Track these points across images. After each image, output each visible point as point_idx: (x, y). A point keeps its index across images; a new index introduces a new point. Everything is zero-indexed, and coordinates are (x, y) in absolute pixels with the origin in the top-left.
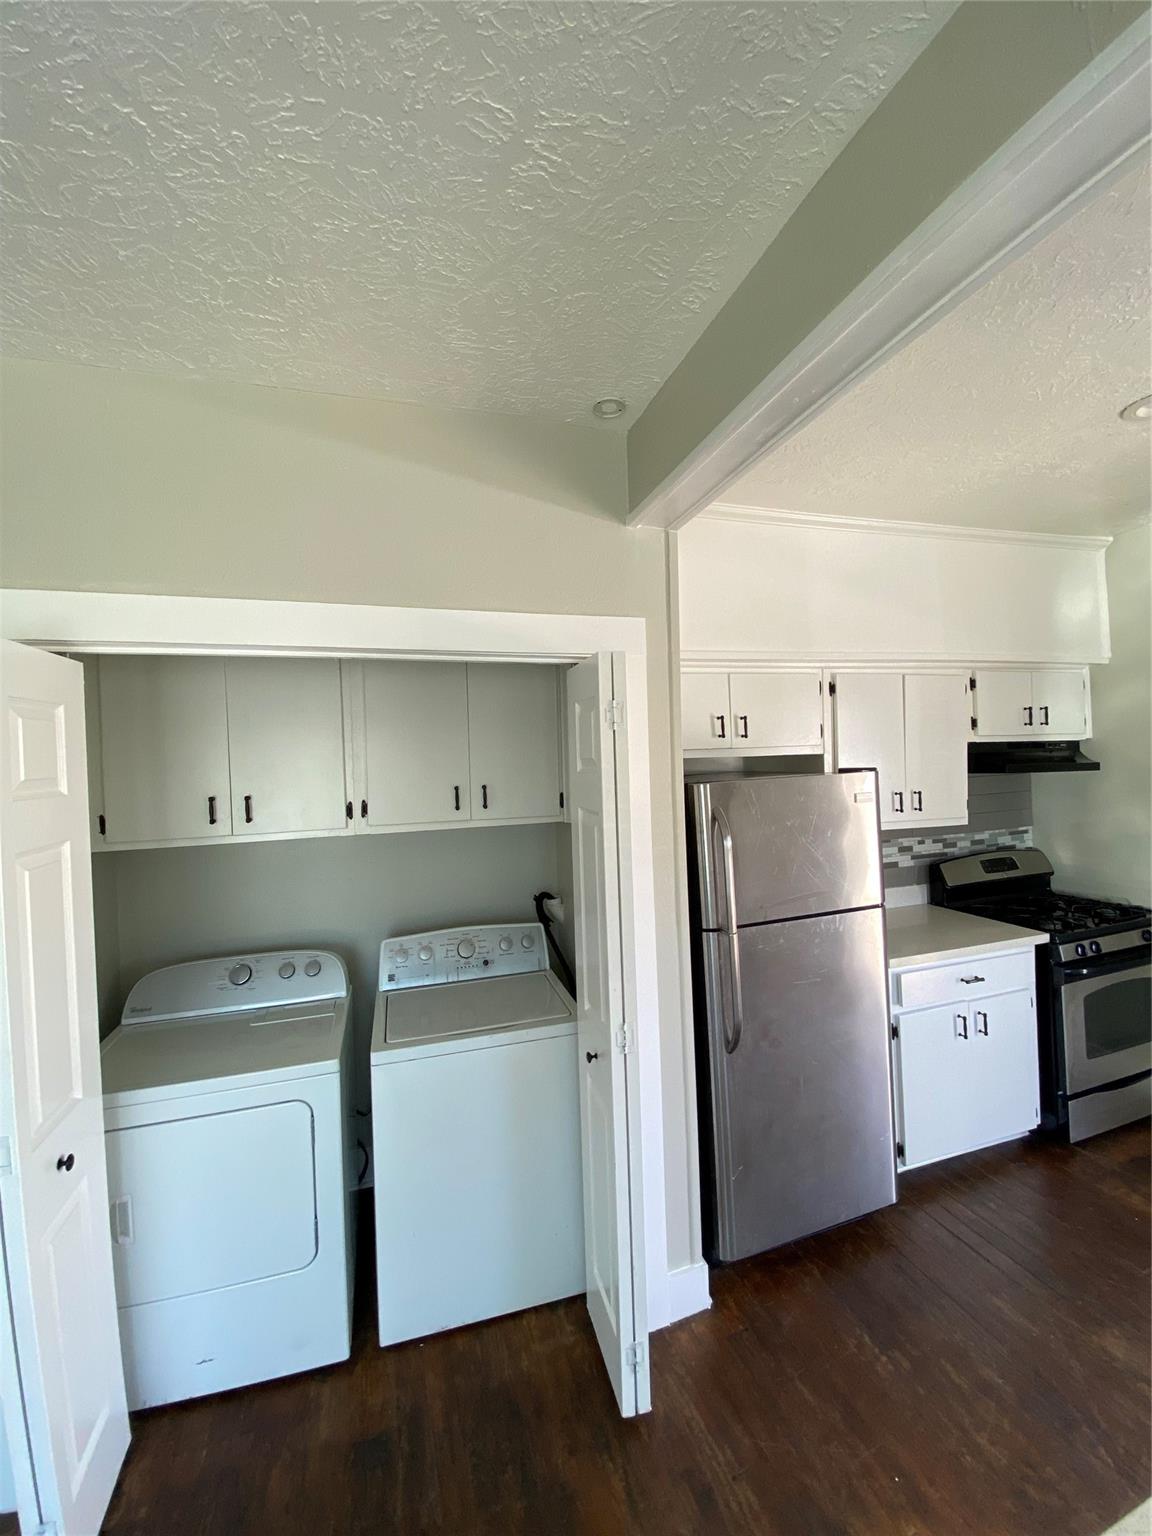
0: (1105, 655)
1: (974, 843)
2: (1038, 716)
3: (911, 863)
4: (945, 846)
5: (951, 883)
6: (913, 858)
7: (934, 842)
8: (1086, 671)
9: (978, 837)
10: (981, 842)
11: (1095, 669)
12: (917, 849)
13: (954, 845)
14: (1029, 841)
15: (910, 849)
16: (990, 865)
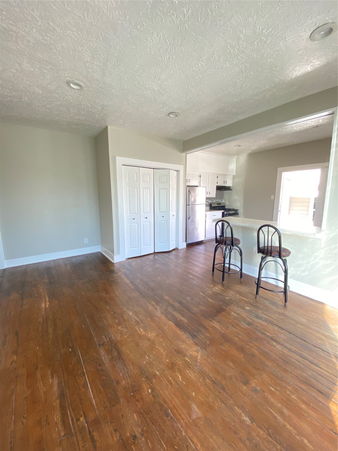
0: (235, 174)
1: (216, 201)
2: (225, 182)
5: (213, 206)
7: (211, 200)
8: (232, 176)
9: (217, 200)
10: (217, 201)
11: (233, 176)
12: (209, 202)
14: (223, 202)
16: (218, 204)
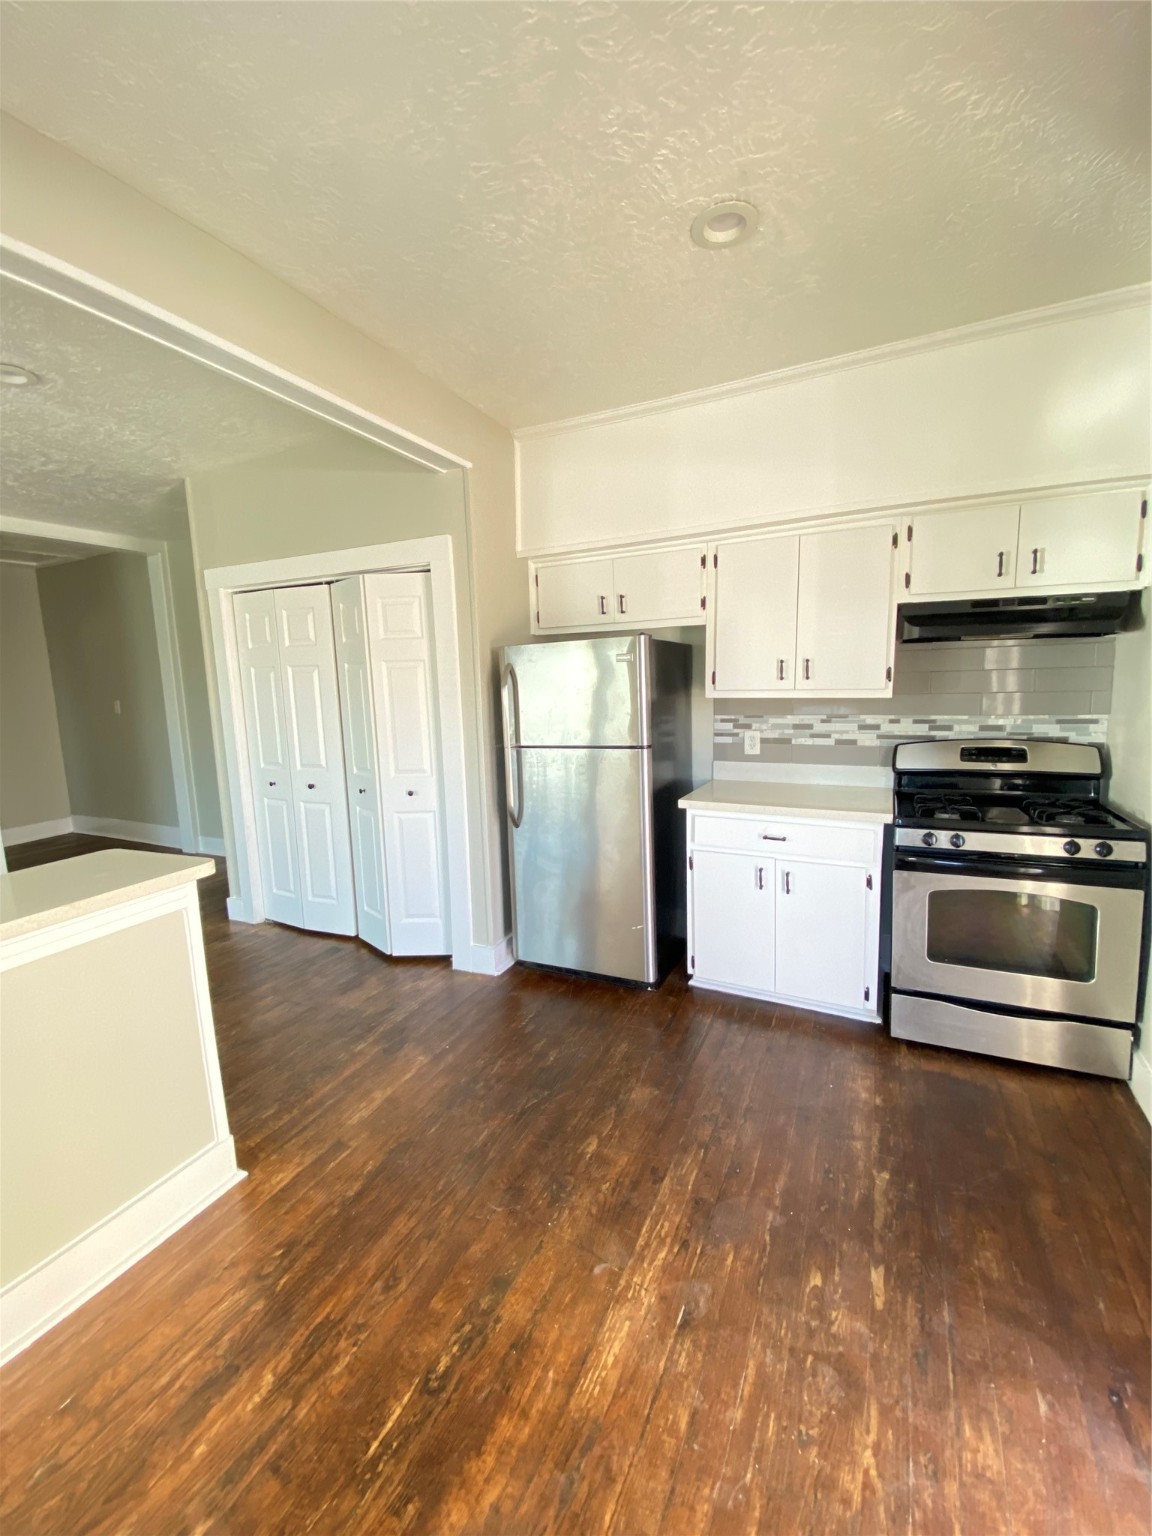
3: (877, 743)
4: (931, 728)
6: (879, 737)
7: (916, 722)
13: (949, 728)
15: (877, 727)
16: (977, 753)
